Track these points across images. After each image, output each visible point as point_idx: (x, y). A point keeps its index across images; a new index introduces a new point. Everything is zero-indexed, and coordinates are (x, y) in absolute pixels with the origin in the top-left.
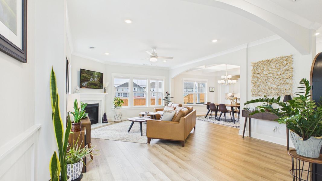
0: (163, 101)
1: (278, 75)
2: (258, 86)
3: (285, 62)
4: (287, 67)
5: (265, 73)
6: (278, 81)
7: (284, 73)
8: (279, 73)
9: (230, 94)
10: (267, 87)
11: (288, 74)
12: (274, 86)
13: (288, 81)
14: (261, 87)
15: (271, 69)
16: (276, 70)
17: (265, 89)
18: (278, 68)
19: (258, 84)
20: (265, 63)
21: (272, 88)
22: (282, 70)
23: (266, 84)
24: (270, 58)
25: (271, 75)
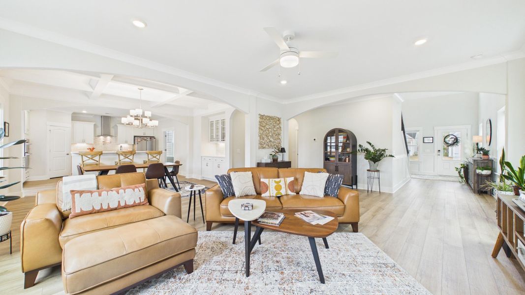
2: (263, 139)
3: (277, 122)
4: (278, 126)
5: (267, 127)
6: (274, 136)
8: (275, 129)
11: (279, 131)
13: (279, 137)
15: (271, 125)
17: (267, 142)
18: (274, 125)
19: (263, 136)
20: (268, 118)
21: (271, 141)
23: (268, 137)
24: (271, 115)
25: (271, 130)
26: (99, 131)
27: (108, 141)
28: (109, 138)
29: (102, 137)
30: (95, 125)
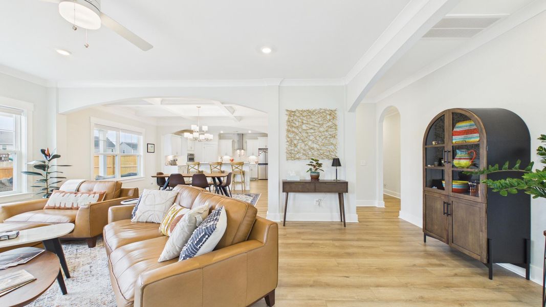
0: (25, 176)
1: (320, 132)
2: (295, 146)
3: (328, 117)
4: (330, 124)
5: (304, 127)
6: (320, 140)
7: (327, 131)
8: (322, 129)
9: (171, 158)
10: (307, 147)
11: (331, 131)
12: (315, 146)
13: (332, 140)
14: (299, 147)
15: (312, 124)
16: (319, 126)
17: (304, 150)
18: (321, 122)
19: (295, 142)
20: (305, 114)
21: (313, 148)
22: (325, 126)
23: (306, 143)
24: (311, 107)
25: (312, 131)
26: (236, 146)
27: (243, 154)
28: (243, 151)
29: (238, 151)
30: (233, 141)
